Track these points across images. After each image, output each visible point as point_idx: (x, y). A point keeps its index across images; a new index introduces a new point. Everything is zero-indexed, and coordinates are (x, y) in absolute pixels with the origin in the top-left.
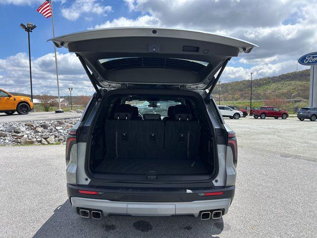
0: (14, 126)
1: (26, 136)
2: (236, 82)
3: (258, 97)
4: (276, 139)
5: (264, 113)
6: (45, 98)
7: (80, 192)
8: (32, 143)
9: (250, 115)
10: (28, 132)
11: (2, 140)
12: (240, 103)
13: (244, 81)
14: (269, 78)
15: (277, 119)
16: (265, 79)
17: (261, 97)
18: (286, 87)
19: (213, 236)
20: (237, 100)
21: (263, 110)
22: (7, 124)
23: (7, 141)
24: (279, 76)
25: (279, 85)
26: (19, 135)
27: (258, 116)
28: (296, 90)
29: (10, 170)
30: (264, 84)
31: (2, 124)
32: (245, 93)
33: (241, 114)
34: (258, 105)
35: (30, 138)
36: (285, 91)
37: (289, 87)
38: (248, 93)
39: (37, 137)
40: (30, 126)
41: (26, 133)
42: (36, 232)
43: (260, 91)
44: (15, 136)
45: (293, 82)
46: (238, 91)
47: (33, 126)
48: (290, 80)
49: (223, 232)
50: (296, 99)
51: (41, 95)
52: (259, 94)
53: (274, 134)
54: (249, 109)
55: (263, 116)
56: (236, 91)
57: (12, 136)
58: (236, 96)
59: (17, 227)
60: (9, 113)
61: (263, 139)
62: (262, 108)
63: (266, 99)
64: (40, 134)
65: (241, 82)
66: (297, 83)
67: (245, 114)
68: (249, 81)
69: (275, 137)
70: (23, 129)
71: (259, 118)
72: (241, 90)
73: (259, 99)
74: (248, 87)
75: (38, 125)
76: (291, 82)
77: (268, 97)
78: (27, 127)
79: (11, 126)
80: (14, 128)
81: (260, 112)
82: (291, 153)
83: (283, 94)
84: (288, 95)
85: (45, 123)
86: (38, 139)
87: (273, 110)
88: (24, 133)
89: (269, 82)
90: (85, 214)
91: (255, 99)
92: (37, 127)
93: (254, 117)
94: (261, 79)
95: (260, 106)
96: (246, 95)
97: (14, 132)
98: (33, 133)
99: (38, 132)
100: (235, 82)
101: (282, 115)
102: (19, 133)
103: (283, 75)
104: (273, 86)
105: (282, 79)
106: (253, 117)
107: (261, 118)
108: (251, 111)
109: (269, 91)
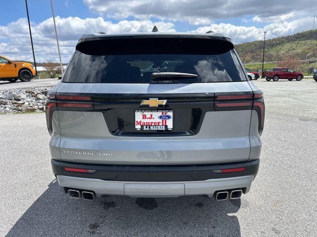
0: (13, 93)
1: (27, 103)
2: (248, 43)
3: (270, 58)
4: (292, 101)
5: (277, 75)
6: (50, 65)
7: (67, 169)
8: (33, 110)
9: (262, 78)
10: (29, 100)
11: (2, 108)
12: (251, 66)
13: (256, 41)
14: (283, 38)
15: (291, 80)
16: (278, 39)
17: (273, 59)
18: (300, 47)
19: (229, 214)
20: (248, 62)
21: (276, 72)
22: (7, 91)
23: (8, 109)
24: (294, 35)
25: (294, 45)
26: (20, 102)
27: (271, 79)
28: (312, 49)
29: (8, 139)
30: (277, 44)
31: (2, 92)
32: (257, 55)
33: (253, 76)
34: (270, 66)
35: (31, 105)
36: (299, 51)
37: (304, 47)
38: (260, 55)
39: (39, 104)
40: (31, 93)
41: (27, 101)
42: (25, 211)
43: (272, 52)
44: (16, 103)
45: (308, 42)
46: (249, 53)
47: (34, 93)
48: (306, 40)
49: (241, 210)
50: (311, 59)
51: (47, 62)
52: (272, 56)
53: (289, 97)
54: (260, 71)
55: (276, 78)
56: (247, 53)
57: (13, 103)
58: (247, 58)
59: (5, 205)
60: (12, 80)
61: (278, 102)
62: (274, 70)
63: (278, 60)
64: (41, 101)
65: (253, 43)
66: (313, 42)
67: (257, 77)
68: (261, 41)
69: (291, 99)
70: (23, 96)
71: (272, 80)
72: (252, 52)
73: (271, 61)
74: (261, 48)
75: (39, 92)
76: (307, 41)
77: (281, 58)
78: (28, 94)
79: (10, 93)
80: (14, 95)
81: (273, 74)
82: (310, 116)
83: (297, 55)
84: (303, 56)
85: (46, 89)
86: (40, 107)
87: (287, 71)
88: (25, 101)
89: (283, 42)
90: (75, 194)
91: (267, 61)
92: (38, 94)
93: (267, 79)
94: (274, 40)
95: (272, 68)
96: (258, 57)
97: (15, 99)
98: (34, 101)
99: (39, 99)
100: (246, 43)
101: (297, 76)
102: (19, 100)
103: (298, 34)
104: (287, 46)
105: (298, 38)
106: (265, 79)
107: (274, 81)
108: (263, 73)
109: (282, 52)
